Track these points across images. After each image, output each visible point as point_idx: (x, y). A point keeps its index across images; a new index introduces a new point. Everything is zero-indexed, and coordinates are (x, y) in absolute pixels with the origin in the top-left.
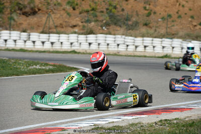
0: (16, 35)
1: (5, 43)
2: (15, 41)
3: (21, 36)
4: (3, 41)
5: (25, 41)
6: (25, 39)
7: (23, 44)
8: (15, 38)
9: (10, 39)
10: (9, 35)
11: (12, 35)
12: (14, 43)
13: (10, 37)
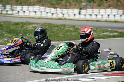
0: (115, 12)
1: (108, 17)
2: (115, 15)
3: (119, 12)
4: (107, 15)
5: (121, 16)
6: (121, 14)
7: (120, 17)
8: (114, 14)
9: (111, 14)
10: (111, 12)
11: (112, 12)
12: (113, 17)
13: (112, 13)
